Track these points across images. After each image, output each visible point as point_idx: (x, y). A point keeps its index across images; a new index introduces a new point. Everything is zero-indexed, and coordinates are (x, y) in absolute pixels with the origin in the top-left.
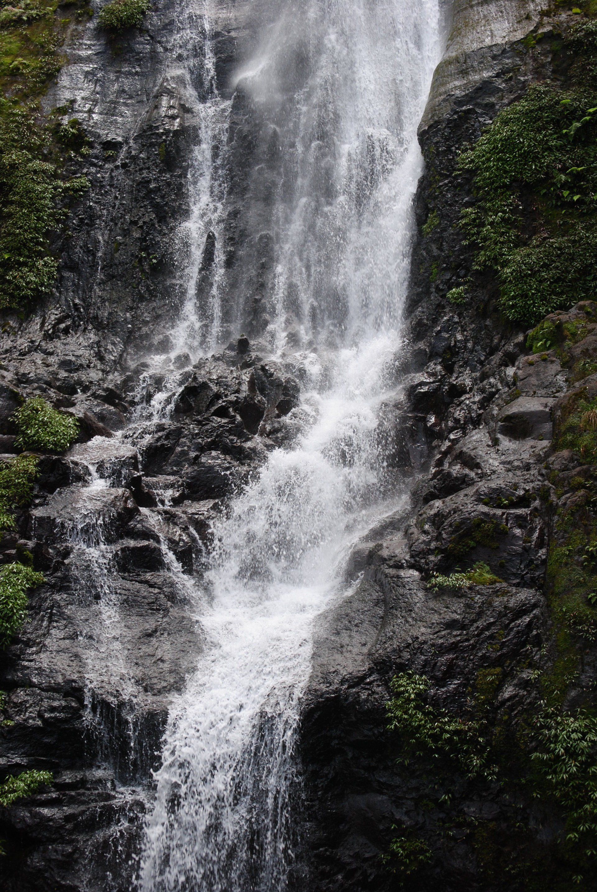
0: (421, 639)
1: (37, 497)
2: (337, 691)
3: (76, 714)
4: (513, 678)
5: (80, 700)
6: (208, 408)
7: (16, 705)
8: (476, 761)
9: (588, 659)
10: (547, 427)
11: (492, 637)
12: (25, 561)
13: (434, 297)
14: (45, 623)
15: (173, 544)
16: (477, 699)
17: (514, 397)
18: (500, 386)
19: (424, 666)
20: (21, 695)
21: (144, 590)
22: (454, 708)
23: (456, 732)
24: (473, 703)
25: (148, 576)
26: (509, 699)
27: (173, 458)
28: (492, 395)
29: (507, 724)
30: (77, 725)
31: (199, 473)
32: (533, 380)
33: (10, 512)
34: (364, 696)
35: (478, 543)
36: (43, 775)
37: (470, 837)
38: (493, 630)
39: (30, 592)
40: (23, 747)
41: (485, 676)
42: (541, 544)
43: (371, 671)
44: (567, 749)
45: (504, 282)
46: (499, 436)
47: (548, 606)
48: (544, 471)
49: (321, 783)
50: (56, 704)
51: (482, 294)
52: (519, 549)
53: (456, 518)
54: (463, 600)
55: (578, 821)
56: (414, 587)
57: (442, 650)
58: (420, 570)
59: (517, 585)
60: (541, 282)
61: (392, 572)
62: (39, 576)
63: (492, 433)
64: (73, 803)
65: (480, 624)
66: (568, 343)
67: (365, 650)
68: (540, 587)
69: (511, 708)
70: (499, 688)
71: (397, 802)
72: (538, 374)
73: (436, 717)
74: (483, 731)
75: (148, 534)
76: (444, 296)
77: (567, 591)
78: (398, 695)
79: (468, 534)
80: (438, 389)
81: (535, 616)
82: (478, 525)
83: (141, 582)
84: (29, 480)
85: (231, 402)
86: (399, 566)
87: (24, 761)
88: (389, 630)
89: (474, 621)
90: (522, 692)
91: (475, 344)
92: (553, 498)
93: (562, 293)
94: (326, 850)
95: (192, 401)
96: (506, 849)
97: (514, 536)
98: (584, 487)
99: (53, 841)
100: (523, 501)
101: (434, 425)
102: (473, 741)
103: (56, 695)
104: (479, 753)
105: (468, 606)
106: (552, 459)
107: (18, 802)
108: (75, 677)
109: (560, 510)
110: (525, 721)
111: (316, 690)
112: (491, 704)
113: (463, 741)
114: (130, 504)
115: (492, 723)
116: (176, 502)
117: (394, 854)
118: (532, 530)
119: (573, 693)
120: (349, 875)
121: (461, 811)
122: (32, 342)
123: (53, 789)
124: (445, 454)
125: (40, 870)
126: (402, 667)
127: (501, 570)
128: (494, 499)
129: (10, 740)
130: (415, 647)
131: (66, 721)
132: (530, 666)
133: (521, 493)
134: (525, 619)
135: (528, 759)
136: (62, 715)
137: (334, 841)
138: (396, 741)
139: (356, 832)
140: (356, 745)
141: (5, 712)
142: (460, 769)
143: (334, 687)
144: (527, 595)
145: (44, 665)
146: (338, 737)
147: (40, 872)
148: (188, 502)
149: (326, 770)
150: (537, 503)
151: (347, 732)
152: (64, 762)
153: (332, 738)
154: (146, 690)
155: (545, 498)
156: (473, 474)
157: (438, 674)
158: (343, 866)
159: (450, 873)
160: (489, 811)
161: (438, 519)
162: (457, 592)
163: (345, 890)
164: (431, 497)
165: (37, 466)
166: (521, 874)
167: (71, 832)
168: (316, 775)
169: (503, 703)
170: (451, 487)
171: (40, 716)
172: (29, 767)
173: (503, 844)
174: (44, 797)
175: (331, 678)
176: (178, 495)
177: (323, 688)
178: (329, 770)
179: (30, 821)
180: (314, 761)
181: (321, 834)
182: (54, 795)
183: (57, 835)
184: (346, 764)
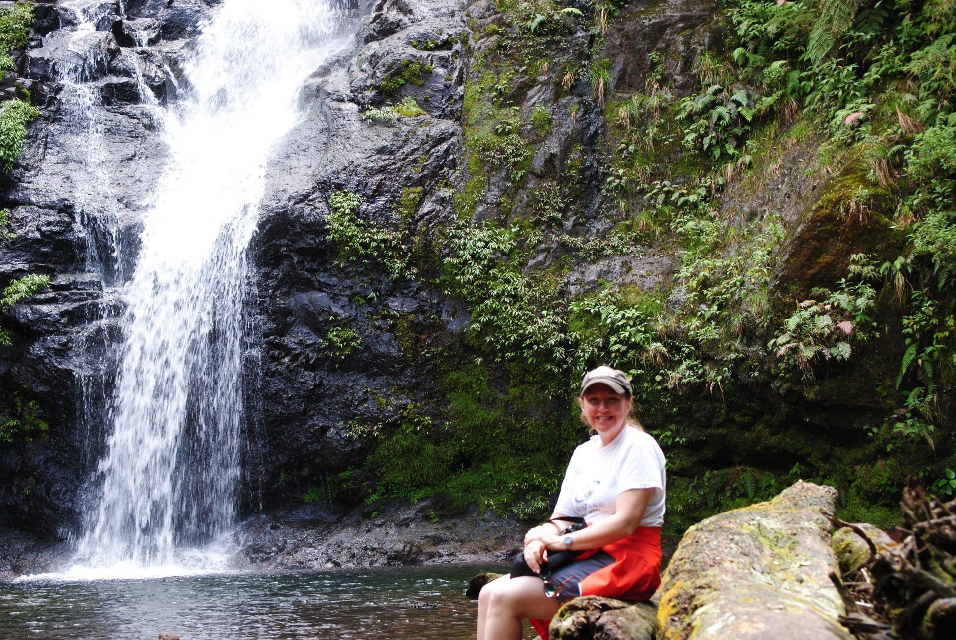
0: (356, 163)
1: (32, 40)
2: (285, 207)
3: (68, 227)
4: (432, 195)
5: (71, 215)
7: (18, 220)
8: (399, 265)
9: (493, 180)
11: (415, 161)
12: (23, 97)
14: (41, 150)
15: (149, 79)
16: (401, 213)
19: (358, 186)
20: (22, 212)
21: (125, 120)
22: (382, 220)
23: (384, 241)
24: (398, 216)
25: (128, 108)
26: (427, 214)
29: (425, 234)
30: (70, 236)
31: (173, 16)
33: (10, 53)
34: (307, 210)
35: (407, 80)
36: (43, 279)
37: (393, 328)
38: (416, 155)
39: (28, 124)
40: (24, 256)
41: (409, 194)
42: (460, 81)
43: (314, 190)
44: (473, 256)
47: (463, 135)
48: (465, 19)
49: (271, 283)
50: (51, 219)
52: (442, 87)
53: (389, 59)
54: (392, 130)
55: (480, 314)
56: (353, 118)
57: (372, 172)
58: (358, 103)
59: (439, 117)
61: (335, 104)
62: (36, 110)
64: (67, 301)
65: (406, 150)
67: (310, 172)
68: (458, 119)
69: (429, 220)
70: (420, 204)
71: (335, 298)
73: (366, 228)
74: (406, 240)
75: (127, 73)
77: (479, 122)
78: (336, 210)
79: (398, 73)
81: (452, 144)
82: (407, 66)
83: (122, 113)
84: (26, 25)
86: (341, 100)
87: (26, 267)
88: (330, 155)
89: (401, 147)
90: (439, 208)
92: (471, 42)
94: (276, 338)
96: (423, 337)
97: (437, 75)
98: (497, 33)
99: (51, 333)
100: (446, 45)
102: (397, 248)
103: (51, 212)
104: (402, 258)
105: (396, 135)
106: (471, 8)
107: (21, 301)
108: (66, 196)
109: (476, 53)
110: (440, 231)
111: (268, 206)
112: (412, 217)
113: (388, 248)
114: (113, 46)
115: (413, 233)
116: (152, 42)
117: (330, 341)
118: (452, 70)
119: (480, 209)
120: (294, 358)
121: (386, 306)
123: (50, 290)
125: (40, 356)
126: (339, 187)
127: (425, 104)
128: (421, 43)
129: (13, 250)
130: (351, 170)
131: (60, 233)
132: (446, 185)
133: (444, 37)
134: (445, 146)
135: (442, 264)
136: (57, 228)
137: (282, 331)
138: (333, 248)
139: (300, 323)
140: (300, 251)
141: (9, 226)
142: (386, 271)
143: (282, 204)
144: (446, 125)
145: (41, 186)
146: (287, 245)
147: (41, 358)
148: (162, 42)
149: (275, 273)
150: (457, 47)
151: (294, 241)
152: (59, 268)
153: (280, 246)
154: (127, 206)
155: (464, 42)
156: (406, 20)
157: (370, 193)
158: (287, 351)
159: (376, 356)
160: (409, 306)
161: (374, 59)
162: (387, 123)
163: (290, 371)
164: (370, 39)
165: (32, 12)
166: (433, 357)
167: (65, 325)
168: (267, 276)
169: (422, 217)
170: (387, 30)
171: (39, 229)
172: (30, 272)
173: (421, 333)
174: (43, 296)
175: (280, 195)
176: (153, 35)
177: (274, 204)
178: (278, 272)
179: (32, 316)
180: (266, 264)
181: (271, 325)
182: (52, 295)
183: (55, 329)
184: (292, 267)
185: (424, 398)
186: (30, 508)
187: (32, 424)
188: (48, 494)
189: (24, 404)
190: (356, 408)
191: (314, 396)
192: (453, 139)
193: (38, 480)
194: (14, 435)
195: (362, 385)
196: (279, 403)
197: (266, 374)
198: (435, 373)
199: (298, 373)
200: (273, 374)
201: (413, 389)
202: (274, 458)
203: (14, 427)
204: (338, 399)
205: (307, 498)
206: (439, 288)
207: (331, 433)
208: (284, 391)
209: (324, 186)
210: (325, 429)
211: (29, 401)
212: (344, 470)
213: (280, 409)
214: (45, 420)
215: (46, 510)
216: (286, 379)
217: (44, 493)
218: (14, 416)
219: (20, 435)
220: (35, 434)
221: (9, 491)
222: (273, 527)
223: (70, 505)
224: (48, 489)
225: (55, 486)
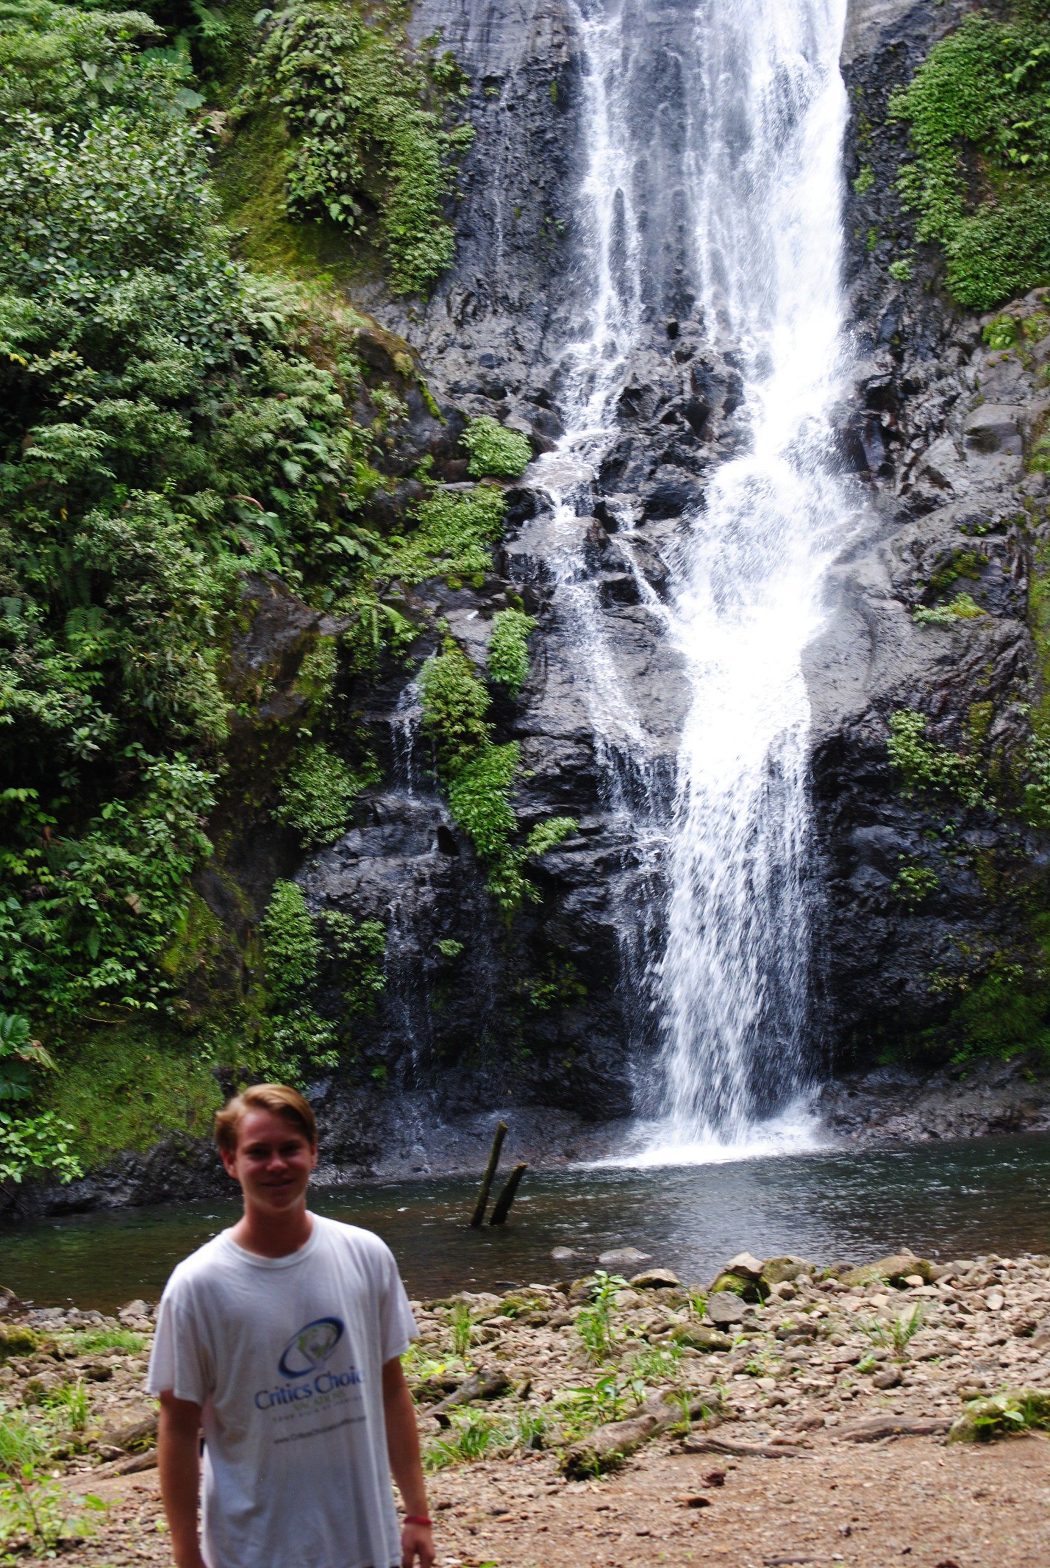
0: (916, 676)
1: (508, 531)
2: (840, 730)
3: (591, 760)
4: (1004, 711)
5: (593, 746)
6: (655, 413)
7: (533, 755)
8: (975, 795)
10: (1015, 441)
11: (981, 671)
12: (516, 606)
13: (875, 268)
14: (543, 668)
15: (647, 573)
16: (971, 733)
17: (977, 404)
18: (960, 389)
19: (921, 704)
20: (534, 744)
21: (630, 626)
22: (950, 741)
23: (955, 766)
24: (969, 737)
25: (629, 610)
26: (1002, 733)
27: (627, 473)
28: (953, 399)
29: (1002, 757)
30: (593, 771)
31: (659, 490)
32: (995, 385)
33: (486, 551)
34: (865, 734)
35: (960, 574)
36: (568, 822)
37: (972, 866)
38: (982, 664)
39: (528, 639)
40: (546, 796)
41: (978, 710)
42: (1019, 575)
43: (869, 708)
45: (952, 258)
46: (965, 450)
47: (1032, 638)
48: (1018, 496)
49: (831, 818)
50: (570, 751)
51: (927, 269)
52: (1000, 580)
53: (936, 549)
54: (950, 634)
56: (901, 620)
57: (937, 686)
58: (904, 601)
59: (1000, 616)
60: (993, 259)
61: (875, 603)
62: (533, 621)
63: (958, 445)
64: (600, 847)
66: (1029, 343)
67: (858, 685)
68: (1023, 618)
69: (1005, 742)
70: (991, 722)
71: (902, 833)
72: (999, 377)
73: (935, 752)
74: (980, 765)
75: (623, 567)
76: (885, 269)
78: (899, 732)
79: (949, 565)
80: (891, 382)
81: (1020, 649)
82: (959, 557)
83: (625, 618)
84: (498, 513)
85: (676, 406)
86: (884, 598)
87: (549, 809)
88: (880, 665)
89: (963, 656)
90: (1013, 726)
91: (925, 327)
92: (1029, 526)
93: (1014, 273)
94: (841, 881)
95: (635, 404)
96: (1006, 874)
97: (994, 567)
99: (585, 884)
100: (1000, 528)
101: (890, 425)
102: (972, 775)
103: (569, 743)
104: (977, 784)
105: (955, 640)
106: (1024, 483)
107: (551, 850)
108: (583, 724)
109: (1039, 541)
110: (1019, 754)
111: (820, 730)
112: (985, 738)
113: (962, 774)
114: (601, 534)
115: (987, 755)
116: (639, 524)
117: (903, 882)
118: (1010, 561)
120: (863, 903)
121: (962, 841)
122: (447, 335)
123: (580, 835)
124: (910, 466)
125: (577, 912)
126: (899, 705)
127: (982, 600)
128: (970, 526)
129: (532, 790)
130: (910, 685)
131: (582, 768)
132: (1019, 698)
133: (997, 519)
134: (1011, 652)
135: (1024, 790)
136: (577, 763)
137: (846, 870)
138: (899, 777)
139: (866, 863)
140: (860, 781)
141: (522, 763)
142: (960, 801)
143: (836, 726)
144: (1010, 626)
145: (551, 713)
146: (844, 774)
147: (578, 914)
148: (649, 523)
149: (834, 805)
150: (1013, 530)
151: (852, 769)
152: (583, 807)
153: (838, 775)
155: (1021, 525)
156: (944, 494)
157: (934, 711)
158: (855, 895)
159: (955, 898)
160: (989, 839)
161: (917, 548)
162: (942, 626)
163: (861, 918)
164: (903, 518)
165: (504, 498)
166: (1020, 897)
167: (602, 875)
168: (825, 811)
169: (996, 737)
170: (923, 507)
171: (558, 765)
172: (554, 815)
173: (1003, 870)
174: (572, 843)
175: (832, 717)
176: (640, 516)
177: (827, 728)
178: (837, 806)
179: (563, 867)
180: (823, 797)
181: (835, 866)
182: (582, 840)
183: (590, 878)
184: (852, 799)
185: (1011, 944)
186: (572, 1083)
187: (569, 988)
188: (593, 1066)
189: (559, 966)
190: (937, 957)
191: (888, 946)
192: (1020, 644)
193: (579, 1052)
194: (550, 1002)
195: (943, 930)
196: (849, 955)
197: (834, 923)
198: (1022, 915)
199: (868, 920)
200: (841, 922)
201: (1000, 931)
202: (846, 1016)
203: (551, 992)
204: (915, 947)
205: (882, 1059)
206: (1019, 819)
207: (910, 987)
208: (854, 941)
209: (883, 705)
210: (903, 983)
211: (565, 962)
212: (927, 1027)
213: (850, 962)
214: (584, 983)
215: (592, 1086)
216: (857, 927)
217: (588, 1066)
218: (547, 980)
219: (556, 1001)
220: (573, 999)
221: (544, 1065)
222: (851, 1095)
223: (619, 1078)
224: (592, 1061)
225: (600, 1058)
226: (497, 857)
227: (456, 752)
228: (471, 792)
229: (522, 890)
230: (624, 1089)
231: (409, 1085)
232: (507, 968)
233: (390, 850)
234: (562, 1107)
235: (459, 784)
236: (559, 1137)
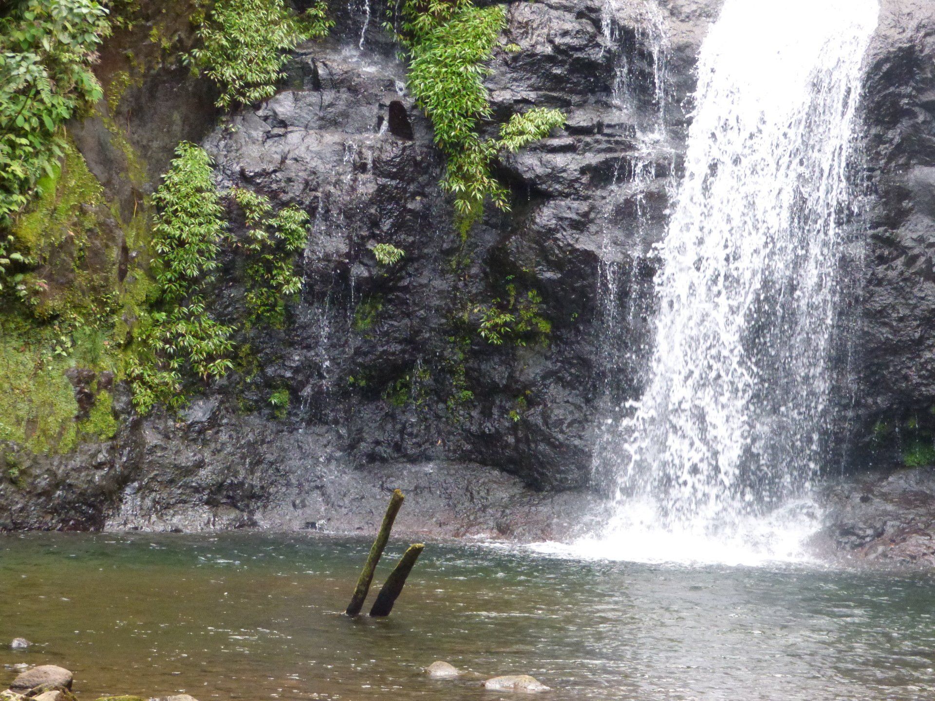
2: (911, 40)
3: (592, 42)
5: (597, 23)
7: (521, 25)
20: (525, 12)
30: (593, 55)
36: (555, 115)
40: (528, 79)
49: (884, 149)
50: (568, 26)
64: (590, 150)
87: (532, 96)
94: (886, 231)
99: (565, 196)
103: (568, 16)
107: (526, 147)
111: (886, 37)
120: (910, 261)
123: (566, 133)
125: (550, 229)
129: (515, 69)
131: (580, 49)
136: (575, 42)
137: (895, 219)
139: (921, 211)
140: (929, 107)
141: (506, 32)
143: (909, 34)
146: (910, 96)
147: (550, 232)
149: (890, 134)
151: (920, 91)
152: (575, 99)
153: (901, 96)
154: (672, 14)
158: (904, 250)
163: (905, 280)
167: (587, 187)
168: (879, 139)
171: (551, 42)
172: (537, 104)
174: (556, 142)
175: (904, 21)
177: (894, 34)
178: (895, 135)
179: (540, 171)
180: (878, 122)
181: (880, 211)
182: (568, 140)
183: (572, 190)
184: (916, 128)
186: (518, 440)
187: (529, 322)
188: (546, 423)
189: (519, 294)
193: (531, 403)
194: (504, 336)
196: (885, 324)
197: (870, 282)
199: (914, 284)
200: (879, 283)
202: (870, 401)
203: (506, 324)
205: (910, 460)
208: (893, 307)
211: (527, 290)
213: (885, 333)
214: (547, 317)
215: (542, 447)
216: (899, 290)
217: (540, 422)
218: (503, 308)
219: (510, 336)
220: (531, 336)
221: (486, 414)
222: (864, 500)
223: (577, 442)
224: (545, 417)
225: (558, 413)
226: (459, 147)
227: (426, 9)
228: (437, 63)
229: (487, 192)
230: (581, 457)
231: (316, 419)
232: (455, 288)
233: (328, 123)
234: (503, 469)
235: (424, 50)
236: (493, 505)
